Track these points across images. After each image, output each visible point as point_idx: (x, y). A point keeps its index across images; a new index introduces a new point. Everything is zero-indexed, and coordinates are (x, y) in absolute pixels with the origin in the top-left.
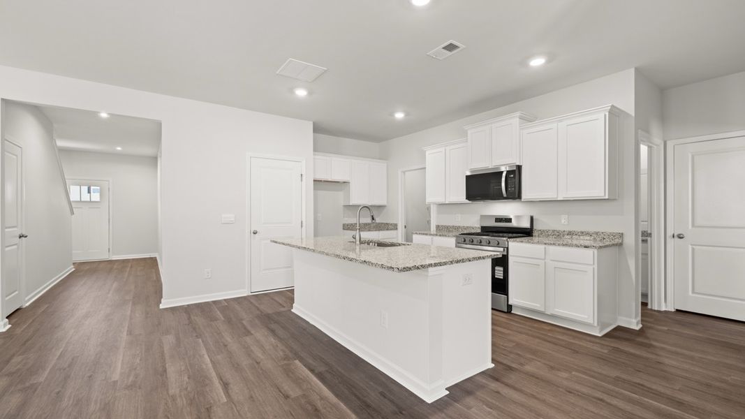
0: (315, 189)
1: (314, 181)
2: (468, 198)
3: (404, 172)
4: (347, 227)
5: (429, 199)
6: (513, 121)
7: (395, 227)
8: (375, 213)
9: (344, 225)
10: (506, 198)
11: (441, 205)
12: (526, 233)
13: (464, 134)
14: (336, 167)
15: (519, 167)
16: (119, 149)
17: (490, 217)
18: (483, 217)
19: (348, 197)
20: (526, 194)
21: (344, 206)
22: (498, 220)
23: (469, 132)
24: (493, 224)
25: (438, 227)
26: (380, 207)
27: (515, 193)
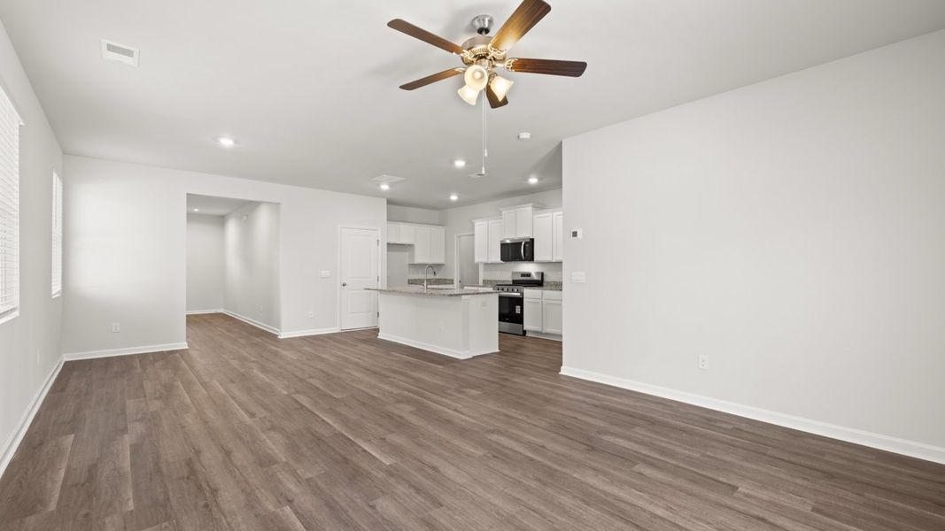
0: (388, 250)
1: (388, 244)
2: (502, 259)
3: (459, 237)
4: (411, 282)
5: (477, 260)
6: (529, 209)
7: (451, 282)
8: (436, 270)
9: (409, 280)
10: (525, 260)
11: (486, 264)
12: (539, 284)
13: (500, 213)
14: (404, 233)
15: (532, 240)
16: (196, 210)
17: (517, 273)
18: (513, 273)
19: (412, 256)
20: (536, 258)
21: (410, 265)
22: (523, 275)
23: (504, 212)
24: (519, 278)
25: (484, 281)
26: (440, 266)
27: (530, 257)
